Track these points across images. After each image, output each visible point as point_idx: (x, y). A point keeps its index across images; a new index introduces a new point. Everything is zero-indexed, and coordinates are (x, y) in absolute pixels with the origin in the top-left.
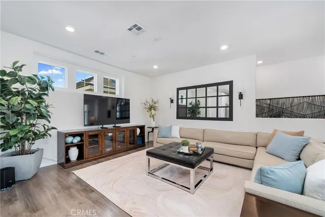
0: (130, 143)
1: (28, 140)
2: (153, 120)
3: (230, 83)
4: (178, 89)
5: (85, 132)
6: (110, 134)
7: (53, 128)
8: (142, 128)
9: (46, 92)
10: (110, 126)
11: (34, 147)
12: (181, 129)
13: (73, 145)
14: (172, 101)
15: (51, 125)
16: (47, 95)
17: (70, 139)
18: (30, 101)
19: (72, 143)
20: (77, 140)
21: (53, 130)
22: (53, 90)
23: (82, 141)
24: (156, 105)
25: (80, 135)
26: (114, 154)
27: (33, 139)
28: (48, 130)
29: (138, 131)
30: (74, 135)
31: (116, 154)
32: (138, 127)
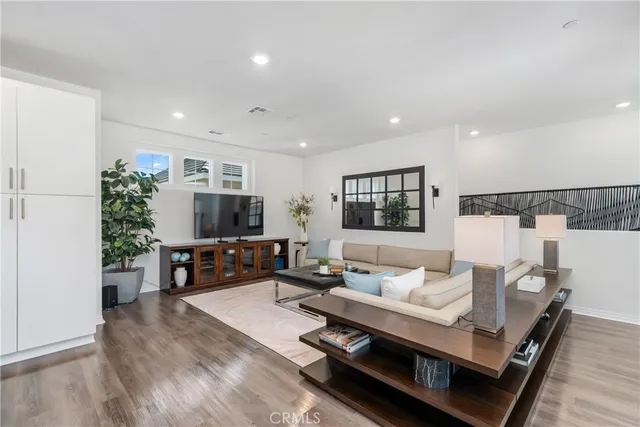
0: (263, 268)
1: (129, 255)
2: (303, 229)
3: (421, 170)
4: (345, 178)
5: (196, 246)
6: (231, 252)
7: (157, 240)
8: (284, 243)
9: (149, 194)
10: (232, 240)
11: (134, 265)
12: (345, 246)
13: (180, 264)
14: (335, 198)
15: (154, 237)
16: (150, 197)
17: (176, 256)
18: (134, 206)
19: (179, 261)
20: (185, 257)
21: (156, 243)
22: (157, 191)
23: (191, 259)
24: (309, 205)
25: (189, 250)
26: (237, 281)
27: (134, 255)
28: (151, 242)
29: (277, 248)
30: (181, 250)
31: (240, 281)
32: (276, 241)
